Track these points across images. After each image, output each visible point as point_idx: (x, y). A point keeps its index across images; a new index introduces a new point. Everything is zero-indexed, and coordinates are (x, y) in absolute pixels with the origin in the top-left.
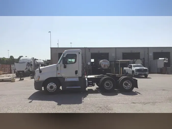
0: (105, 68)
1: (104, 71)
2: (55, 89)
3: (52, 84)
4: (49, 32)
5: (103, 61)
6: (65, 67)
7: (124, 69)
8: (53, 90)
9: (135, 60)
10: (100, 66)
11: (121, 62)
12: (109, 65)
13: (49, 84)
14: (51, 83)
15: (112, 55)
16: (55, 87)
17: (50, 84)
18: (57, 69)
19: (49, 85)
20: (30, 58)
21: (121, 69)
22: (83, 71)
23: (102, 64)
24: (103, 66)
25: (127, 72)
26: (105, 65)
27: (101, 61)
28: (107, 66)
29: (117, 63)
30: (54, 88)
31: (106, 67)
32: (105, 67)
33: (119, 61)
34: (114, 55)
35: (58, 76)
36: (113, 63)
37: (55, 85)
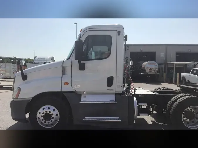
0: (150, 73)
1: (149, 77)
2: (56, 120)
3: (49, 108)
4: (75, 24)
5: (148, 64)
6: (82, 67)
7: (182, 75)
8: (51, 123)
9: (196, 63)
10: (144, 71)
11: (176, 64)
12: (157, 70)
13: (42, 108)
14: (48, 106)
15: (161, 55)
16: (57, 115)
17: (44, 109)
18: (63, 73)
19: (41, 110)
20: (49, 57)
21: (178, 76)
22: (126, 79)
23: (148, 67)
24: (147, 71)
25: (188, 80)
26: (151, 69)
27: (145, 63)
28: (154, 70)
29: (169, 66)
30: (53, 120)
31: (153, 72)
32: (150, 71)
33: (173, 64)
34: (163, 55)
35: (66, 89)
36: (163, 66)
37: (57, 112)
